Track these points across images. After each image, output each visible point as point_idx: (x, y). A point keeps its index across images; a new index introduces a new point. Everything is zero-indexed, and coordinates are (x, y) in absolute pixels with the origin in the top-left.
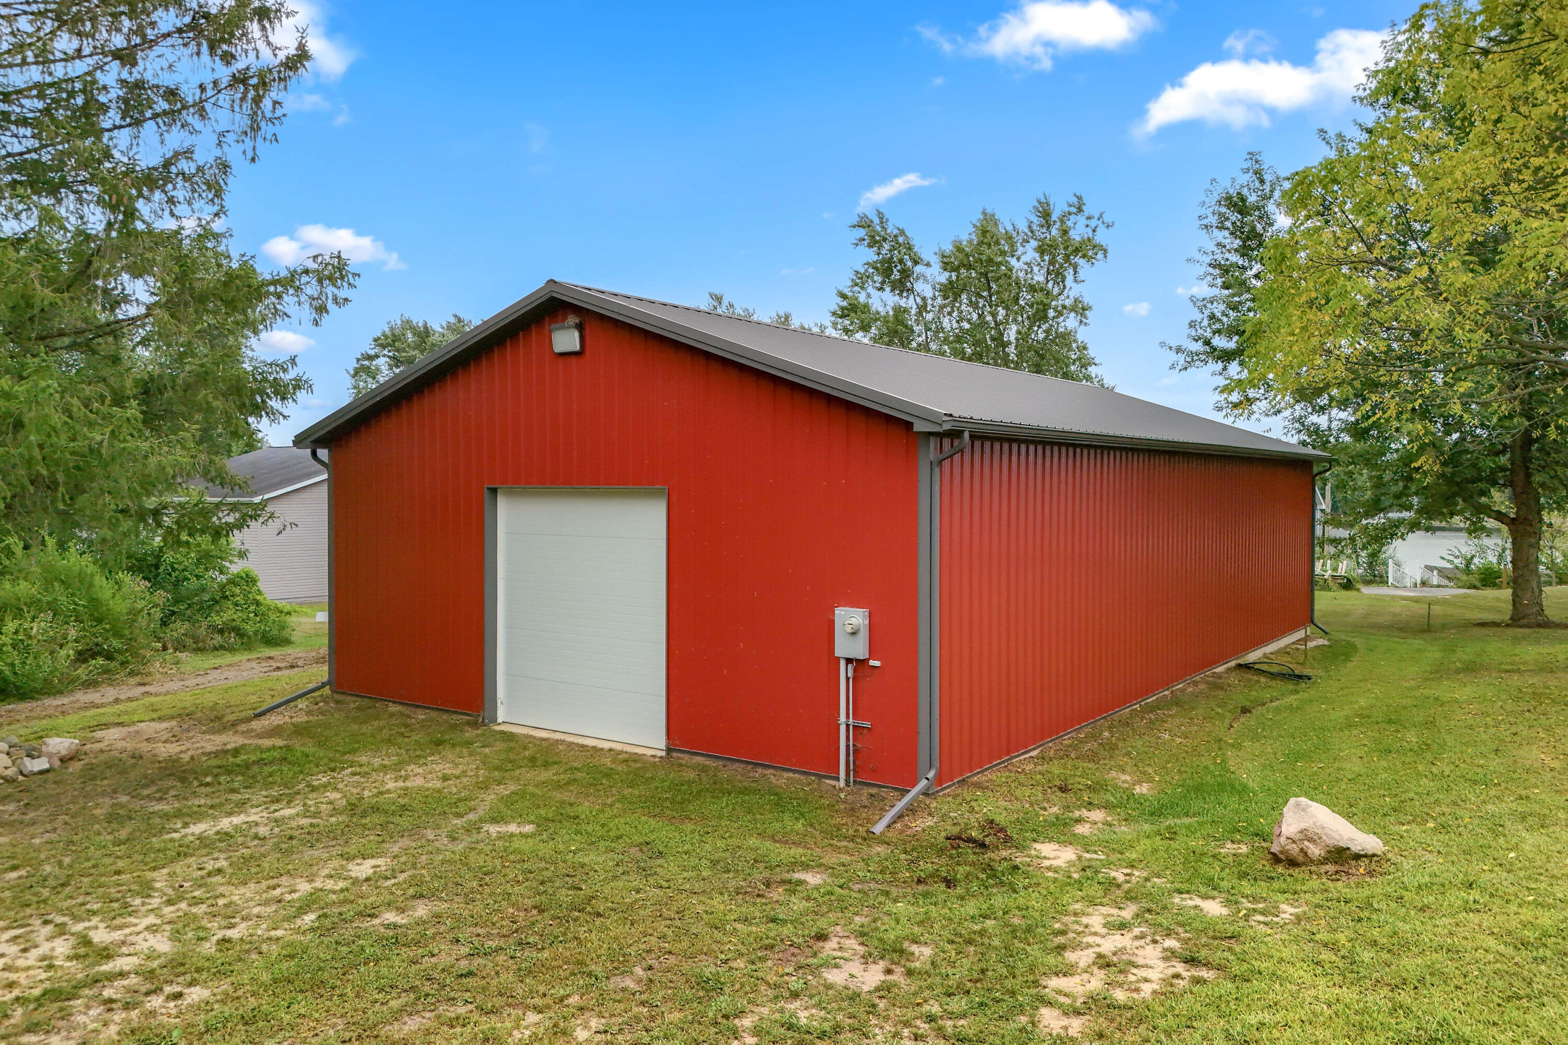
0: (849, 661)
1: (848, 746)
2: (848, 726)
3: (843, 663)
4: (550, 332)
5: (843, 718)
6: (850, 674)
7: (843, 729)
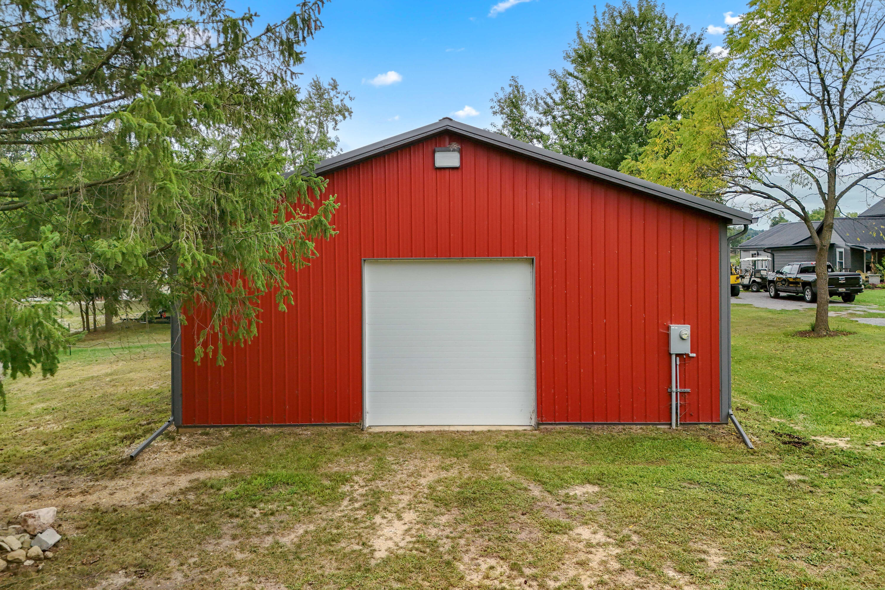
0: (677, 355)
1: (677, 404)
2: (677, 393)
3: (674, 357)
4: (434, 152)
5: (674, 389)
6: (678, 363)
7: (674, 395)
